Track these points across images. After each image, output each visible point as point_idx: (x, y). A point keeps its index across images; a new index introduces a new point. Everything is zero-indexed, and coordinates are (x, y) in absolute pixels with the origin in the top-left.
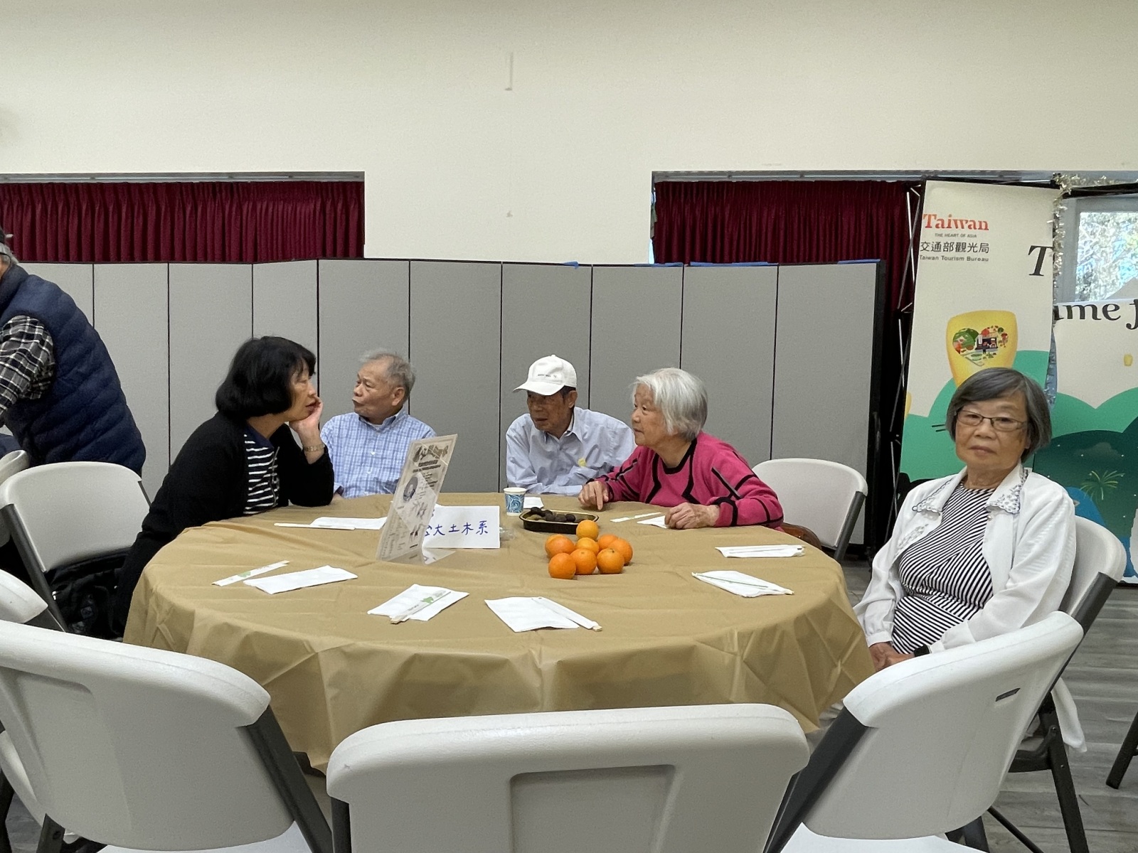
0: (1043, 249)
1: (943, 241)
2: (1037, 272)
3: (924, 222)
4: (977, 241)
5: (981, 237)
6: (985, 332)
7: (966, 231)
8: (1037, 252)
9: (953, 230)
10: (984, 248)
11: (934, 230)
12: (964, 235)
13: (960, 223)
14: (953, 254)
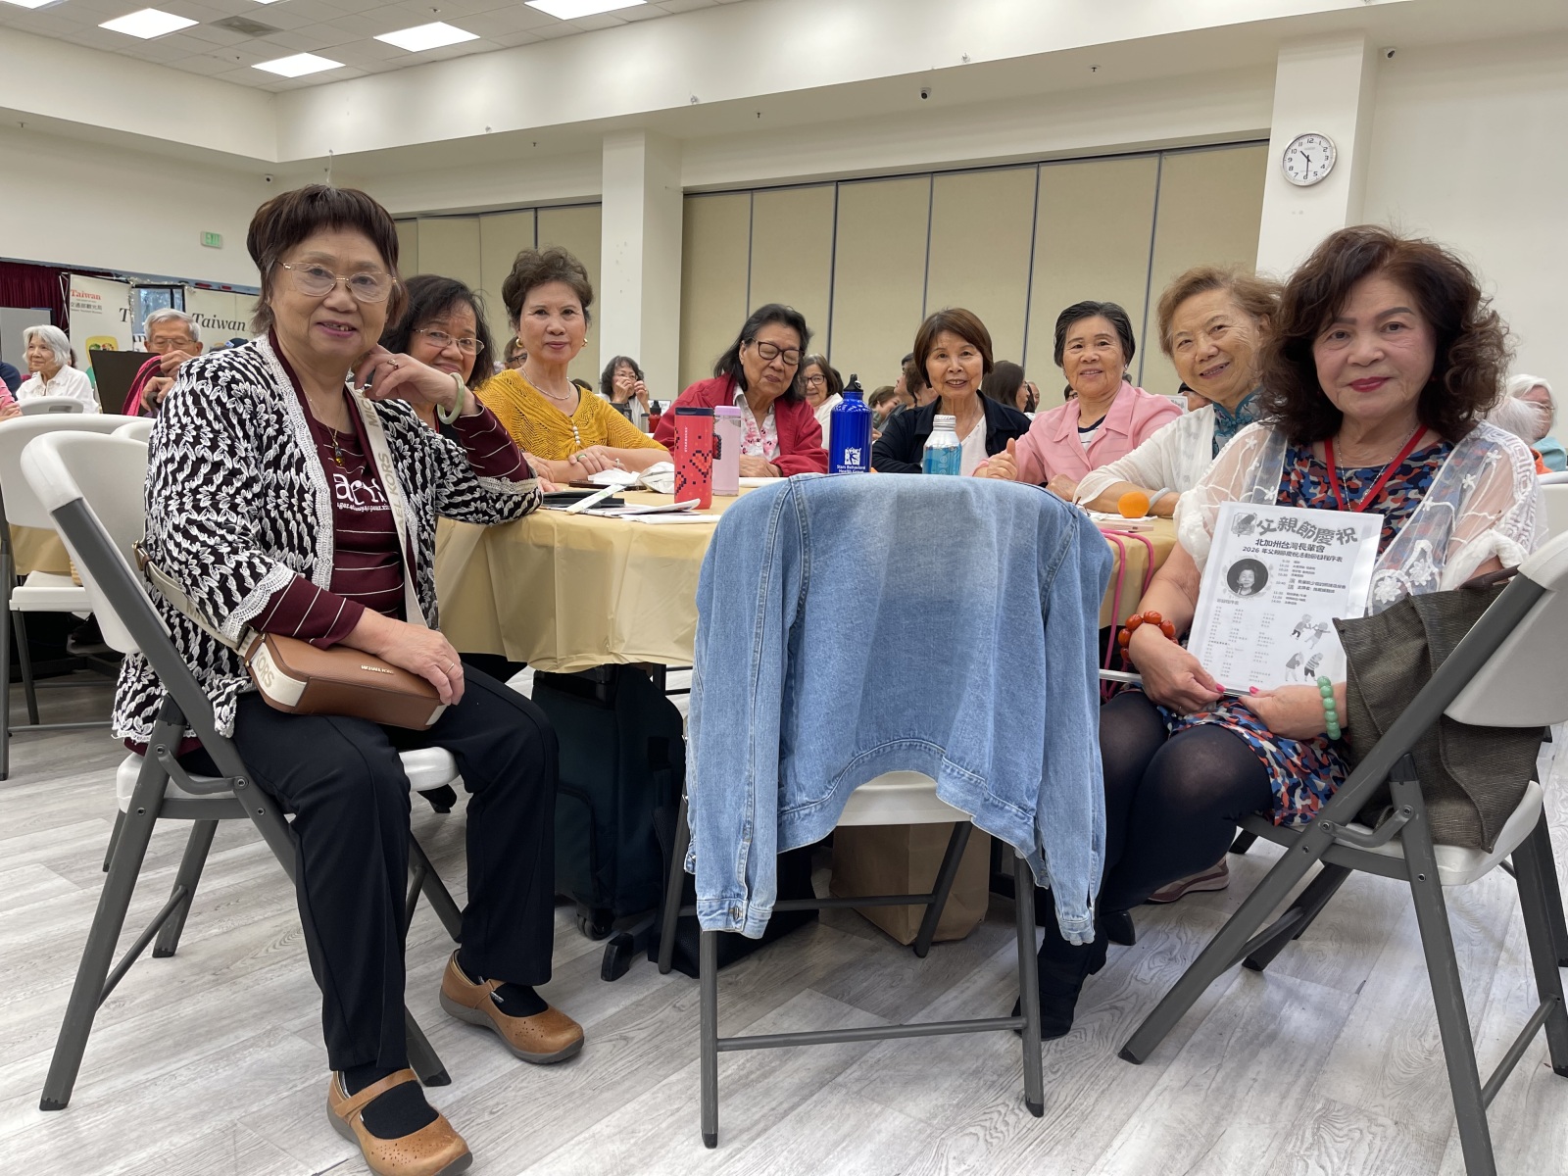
0: (125, 311)
1: (81, 302)
2: (124, 320)
3: (71, 293)
4: (97, 304)
5: (98, 303)
6: (104, 346)
7: (90, 299)
8: (123, 311)
9: (85, 298)
10: (100, 307)
11: (75, 297)
12: (89, 301)
13: (88, 296)
14: (86, 309)
